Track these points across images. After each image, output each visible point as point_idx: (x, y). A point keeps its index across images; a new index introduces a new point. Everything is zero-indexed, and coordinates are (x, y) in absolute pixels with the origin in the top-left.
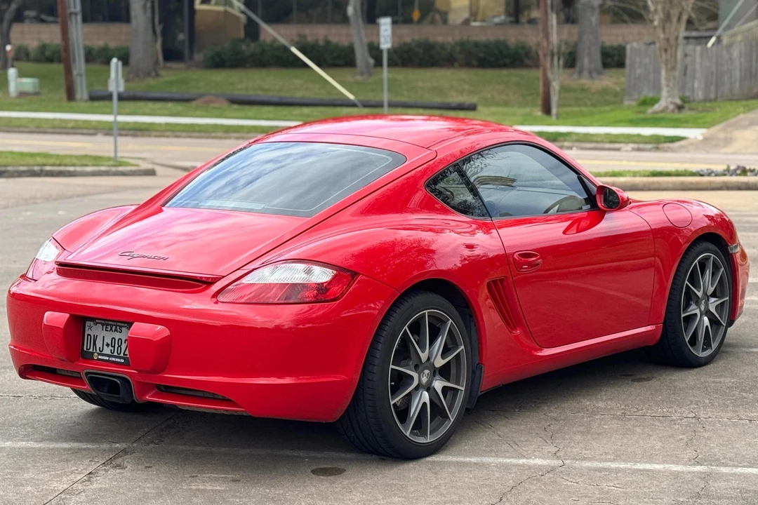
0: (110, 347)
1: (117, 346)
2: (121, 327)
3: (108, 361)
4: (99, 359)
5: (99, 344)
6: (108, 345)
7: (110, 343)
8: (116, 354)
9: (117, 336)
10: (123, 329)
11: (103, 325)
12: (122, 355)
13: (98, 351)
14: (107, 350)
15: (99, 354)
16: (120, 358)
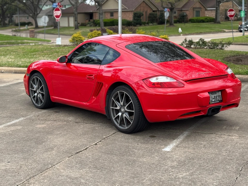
0: (214, 99)
1: (216, 98)
2: (216, 92)
3: (215, 103)
4: (212, 103)
5: (211, 99)
6: (213, 99)
7: (214, 98)
8: (216, 100)
9: (215, 95)
10: (217, 93)
11: (211, 93)
12: (218, 100)
13: (211, 101)
14: (213, 100)
15: (212, 102)
16: (218, 101)
